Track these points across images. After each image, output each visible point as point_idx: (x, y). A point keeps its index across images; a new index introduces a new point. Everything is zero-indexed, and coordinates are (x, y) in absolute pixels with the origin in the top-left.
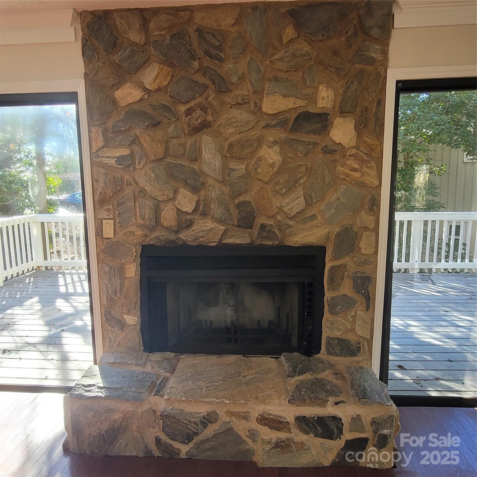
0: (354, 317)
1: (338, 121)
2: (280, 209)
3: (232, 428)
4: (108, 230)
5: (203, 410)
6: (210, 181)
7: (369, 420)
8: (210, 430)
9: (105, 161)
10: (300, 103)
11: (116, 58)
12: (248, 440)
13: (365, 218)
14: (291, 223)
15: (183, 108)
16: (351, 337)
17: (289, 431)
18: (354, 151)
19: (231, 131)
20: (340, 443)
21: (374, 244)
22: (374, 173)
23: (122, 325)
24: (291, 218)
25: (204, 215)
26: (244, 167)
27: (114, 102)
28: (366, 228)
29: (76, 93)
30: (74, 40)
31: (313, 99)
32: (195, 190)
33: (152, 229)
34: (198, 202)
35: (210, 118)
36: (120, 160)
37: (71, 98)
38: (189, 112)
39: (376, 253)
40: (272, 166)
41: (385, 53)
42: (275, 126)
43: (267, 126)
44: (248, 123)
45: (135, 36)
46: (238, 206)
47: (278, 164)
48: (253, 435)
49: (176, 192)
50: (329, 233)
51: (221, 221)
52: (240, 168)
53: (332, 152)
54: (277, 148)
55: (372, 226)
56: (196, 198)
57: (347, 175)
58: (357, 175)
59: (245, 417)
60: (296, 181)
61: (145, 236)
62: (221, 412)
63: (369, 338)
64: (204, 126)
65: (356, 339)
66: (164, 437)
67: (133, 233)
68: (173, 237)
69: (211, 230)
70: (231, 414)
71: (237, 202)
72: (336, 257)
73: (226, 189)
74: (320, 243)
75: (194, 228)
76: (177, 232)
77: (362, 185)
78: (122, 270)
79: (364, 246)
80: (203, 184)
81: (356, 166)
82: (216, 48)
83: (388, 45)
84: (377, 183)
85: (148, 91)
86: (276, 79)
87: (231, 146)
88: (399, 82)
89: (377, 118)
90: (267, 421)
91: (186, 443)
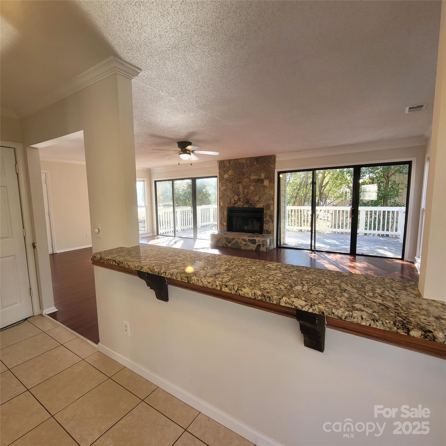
0: (270, 225)
1: (265, 181)
2: (254, 200)
3: (237, 241)
4: (221, 204)
5: (232, 237)
6: (241, 194)
8: (234, 242)
9: (222, 189)
10: (258, 177)
11: (224, 169)
12: (240, 244)
13: (271, 202)
14: (256, 203)
15: (236, 179)
16: (269, 230)
17: (247, 242)
18: (268, 187)
19: (244, 183)
20: (256, 246)
21: (273, 208)
22: (272, 192)
23: (223, 225)
24: (256, 202)
25: (239, 201)
26: (247, 190)
27: (224, 177)
28: (272, 204)
29: (217, 176)
31: (260, 176)
32: (238, 196)
33: (230, 204)
34: (238, 198)
35: (241, 181)
36: (224, 189)
37: (216, 177)
38: (237, 179)
39: (274, 210)
40: (252, 190)
41: (274, 166)
42: (253, 182)
43: (252, 182)
44: (248, 181)
45: (228, 165)
46: (246, 199)
47: (253, 190)
48: (241, 243)
49: (234, 196)
50: (264, 205)
51: (243, 202)
52: (246, 191)
53: (265, 187)
54: (253, 187)
55: (273, 204)
56: (238, 197)
57: (267, 192)
58: (269, 192)
59: (239, 239)
60: (257, 193)
61: (228, 205)
62: (236, 238)
63: (273, 230)
64: (240, 182)
65: (271, 230)
66: (226, 243)
67: (226, 205)
68: (233, 206)
69: (240, 204)
70: (237, 238)
71: (246, 198)
72: (265, 211)
73: (244, 195)
74: (262, 207)
75: (238, 204)
76: (234, 205)
77: (271, 194)
78: (224, 212)
79: (271, 208)
80: (239, 194)
81: (269, 190)
82: (242, 166)
83: (275, 164)
84: (273, 194)
85: (230, 176)
86: (253, 172)
87: (245, 186)
88: (278, 172)
89: (273, 180)
90: (243, 240)
91: (229, 244)
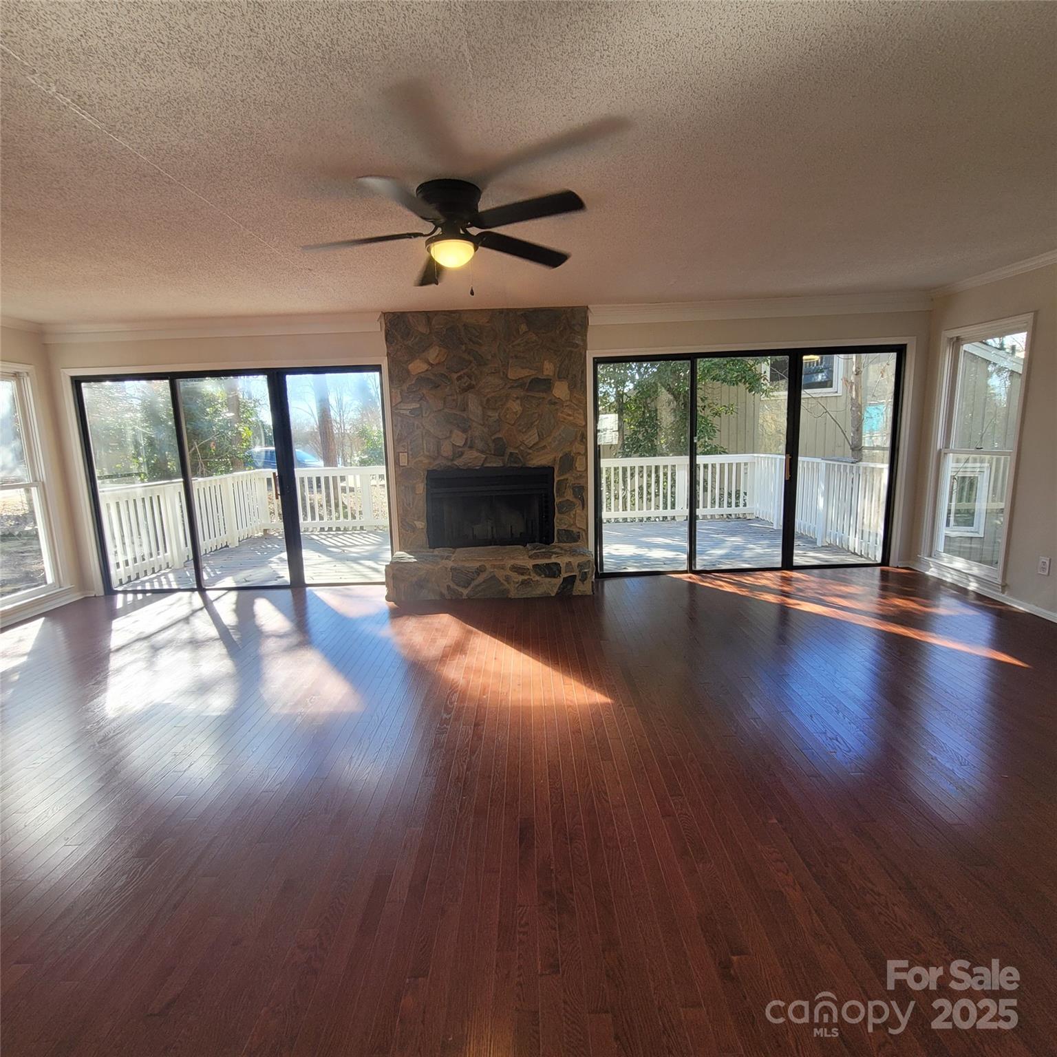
0: (575, 515)
1: (557, 384)
2: (522, 443)
3: (495, 576)
4: (404, 461)
5: (477, 565)
6: (475, 424)
7: (576, 564)
8: (481, 579)
9: (402, 412)
10: (533, 372)
11: (410, 343)
12: (505, 583)
13: (577, 447)
14: (531, 451)
15: (455, 376)
17: (529, 575)
18: (568, 403)
19: (488, 390)
20: (559, 581)
21: (585, 465)
22: (582, 417)
23: (414, 529)
24: (530, 448)
25: (471, 447)
26: (497, 414)
27: (408, 372)
28: (579, 453)
29: (381, 366)
30: (379, 330)
31: (541, 370)
32: (465, 431)
33: (435, 459)
34: (467, 439)
35: (474, 383)
36: (412, 411)
37: (377, 368)
38: (459, 378)
39: (586, 470)
40: (516, 413)
41: (585, 341)
42: (517, 386)
43: (512, 387)
44: (499, 385)
45: (422, 329)
46: (494, 441)
47: (519, 412)
48: (508, 579)
49: (451, 432)
50: (555, 457)
51: (482, 452)
52: (494, 415)
53: (555, 403)
54: (518, 401)
55: (583, 452)
56: (465, 436)
57: (565, 419)
58: (571, 418)
59: (503, 568)
60: (532, 424)
61: (430, 463)
62: (488, 566)
63: (584, 528)
64: (470, 387)
65: (578, 530)
66: (453, 586)
67: (421, 461)
68: (450, 464)
69: (476, 458)
70: (494, 567)
71: (493, 438)
72: (560, 475)
73: (486, 430)
74: (550, 464)
75: (463, 457)
76: (452, 460)
77: (575, 425)
78: (414, 489)
79: (579, 466)
80: (470, 426)
81: (570, 413)
82: (477, 337)
83: (586, 336)
84: (584, 424)
85: (431, 365)
86: (516, 357)
87: (488, 400)
88: (594, 358)
89: (582, 382)
90: (516, 569)
91: (466, 587)
